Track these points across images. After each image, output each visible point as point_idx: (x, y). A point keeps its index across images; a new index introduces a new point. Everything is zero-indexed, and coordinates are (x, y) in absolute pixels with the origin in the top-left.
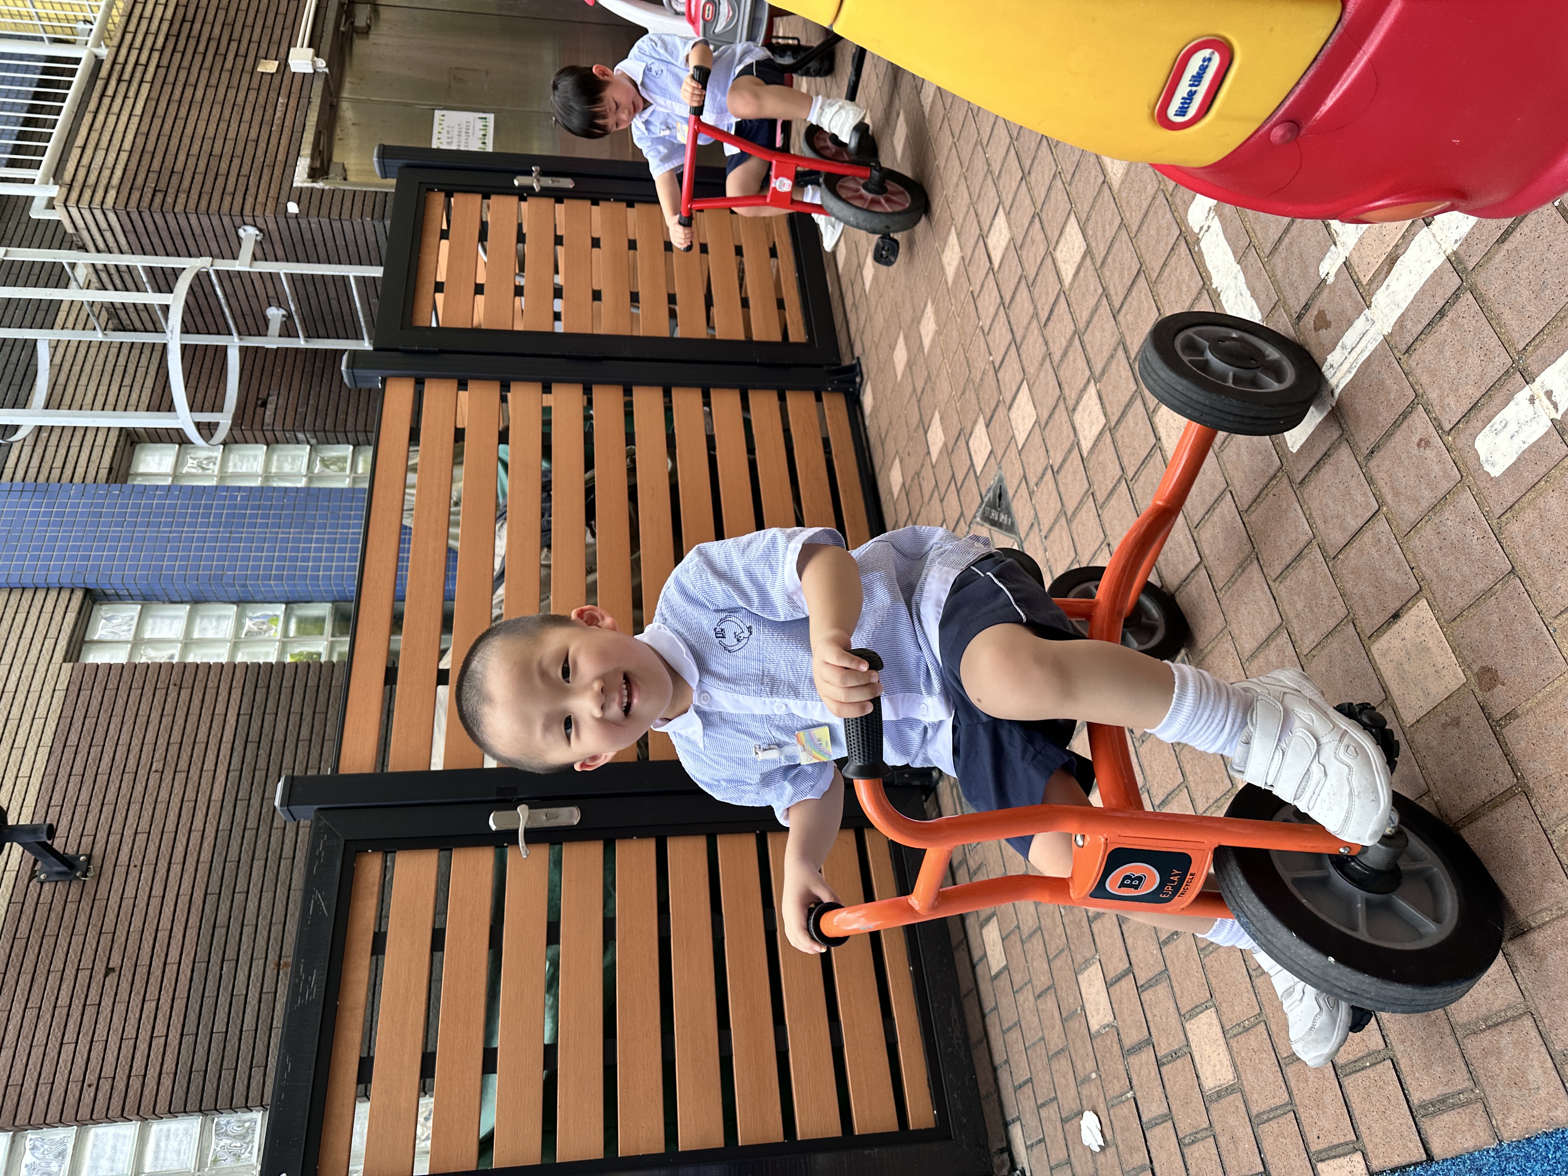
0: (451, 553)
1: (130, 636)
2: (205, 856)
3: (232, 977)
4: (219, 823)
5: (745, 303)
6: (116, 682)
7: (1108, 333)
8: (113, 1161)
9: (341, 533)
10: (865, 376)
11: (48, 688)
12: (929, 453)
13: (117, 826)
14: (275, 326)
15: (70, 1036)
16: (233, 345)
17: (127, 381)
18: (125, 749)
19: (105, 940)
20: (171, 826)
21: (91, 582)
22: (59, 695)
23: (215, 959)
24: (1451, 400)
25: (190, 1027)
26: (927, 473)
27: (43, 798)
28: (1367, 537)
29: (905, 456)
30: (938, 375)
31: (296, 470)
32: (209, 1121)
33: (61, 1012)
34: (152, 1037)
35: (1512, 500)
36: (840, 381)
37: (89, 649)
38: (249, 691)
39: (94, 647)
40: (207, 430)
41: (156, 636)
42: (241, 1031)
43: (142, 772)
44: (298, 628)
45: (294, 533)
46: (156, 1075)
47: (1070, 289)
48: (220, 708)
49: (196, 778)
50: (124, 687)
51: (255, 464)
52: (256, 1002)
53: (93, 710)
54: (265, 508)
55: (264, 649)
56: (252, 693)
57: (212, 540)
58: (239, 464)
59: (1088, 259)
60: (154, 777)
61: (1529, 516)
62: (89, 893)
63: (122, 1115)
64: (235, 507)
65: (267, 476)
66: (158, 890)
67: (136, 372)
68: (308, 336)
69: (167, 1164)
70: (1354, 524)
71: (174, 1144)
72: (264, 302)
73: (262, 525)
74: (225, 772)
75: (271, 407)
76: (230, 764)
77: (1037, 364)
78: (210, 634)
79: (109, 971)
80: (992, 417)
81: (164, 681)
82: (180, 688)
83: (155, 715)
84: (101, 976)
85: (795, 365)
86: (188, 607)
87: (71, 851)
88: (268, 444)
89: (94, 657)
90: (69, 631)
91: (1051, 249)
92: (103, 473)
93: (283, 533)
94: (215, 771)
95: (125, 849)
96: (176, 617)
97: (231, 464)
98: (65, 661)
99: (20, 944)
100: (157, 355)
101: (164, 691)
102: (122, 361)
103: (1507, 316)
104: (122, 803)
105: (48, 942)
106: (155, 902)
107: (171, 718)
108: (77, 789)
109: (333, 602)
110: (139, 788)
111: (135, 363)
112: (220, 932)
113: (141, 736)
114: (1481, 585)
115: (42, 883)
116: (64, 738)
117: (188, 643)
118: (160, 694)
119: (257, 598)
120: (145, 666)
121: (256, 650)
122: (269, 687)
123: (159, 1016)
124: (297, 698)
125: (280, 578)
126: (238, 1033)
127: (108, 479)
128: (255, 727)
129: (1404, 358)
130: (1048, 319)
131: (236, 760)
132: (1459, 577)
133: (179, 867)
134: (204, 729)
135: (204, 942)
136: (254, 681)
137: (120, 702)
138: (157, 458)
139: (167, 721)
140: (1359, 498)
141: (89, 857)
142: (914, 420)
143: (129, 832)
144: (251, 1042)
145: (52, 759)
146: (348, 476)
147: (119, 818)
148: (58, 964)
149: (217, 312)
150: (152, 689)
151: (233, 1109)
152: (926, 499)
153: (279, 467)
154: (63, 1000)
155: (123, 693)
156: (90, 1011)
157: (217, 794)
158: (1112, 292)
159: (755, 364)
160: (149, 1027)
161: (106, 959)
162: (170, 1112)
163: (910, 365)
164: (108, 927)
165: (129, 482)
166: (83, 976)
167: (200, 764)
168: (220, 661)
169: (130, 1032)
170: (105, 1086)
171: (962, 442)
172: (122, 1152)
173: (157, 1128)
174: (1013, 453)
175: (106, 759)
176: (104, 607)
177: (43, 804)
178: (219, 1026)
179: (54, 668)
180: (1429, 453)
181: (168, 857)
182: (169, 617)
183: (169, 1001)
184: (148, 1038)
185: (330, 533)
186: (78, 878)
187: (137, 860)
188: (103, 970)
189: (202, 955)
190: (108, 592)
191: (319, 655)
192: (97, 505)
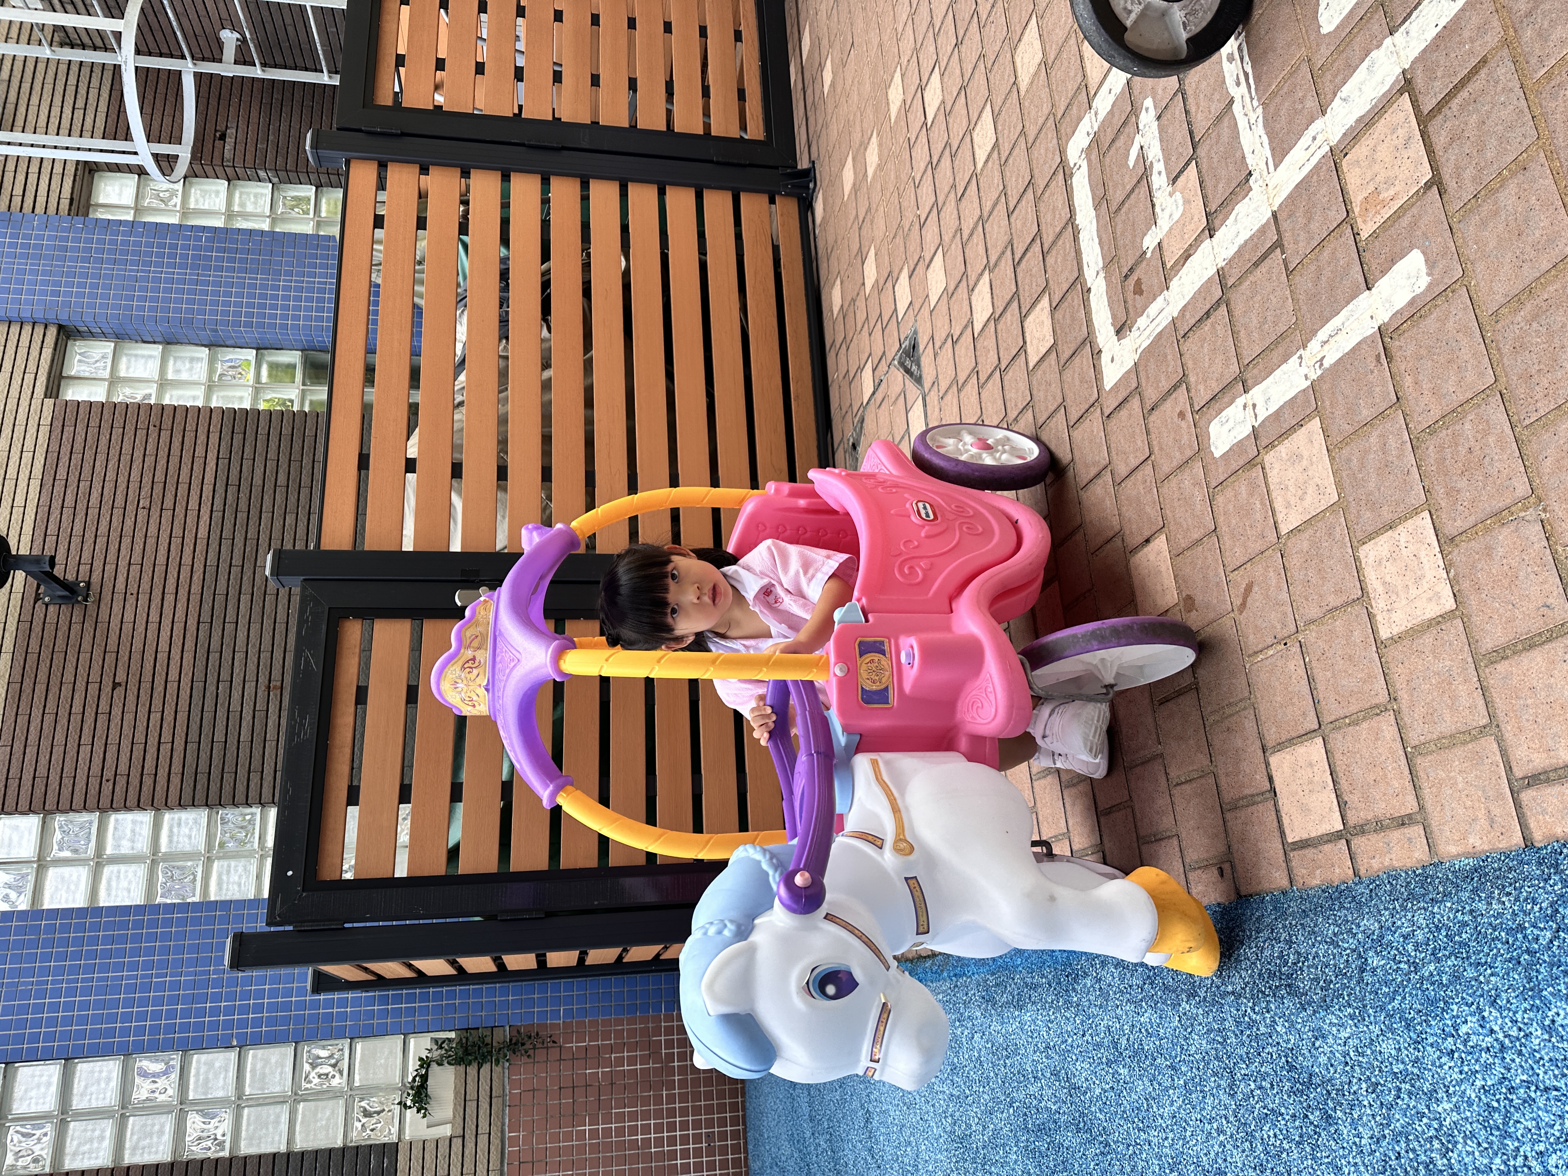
0: (417, 310)
1: (106, 374)
2: (196, 588)
3: (227, 695)
4: (206, 559)
5: (706, 92)
6: (98, 420)
7: (1002, 230)
8: (133, 842)
9: (308, 282)
10: (818, 183)
11: (33, 423)
12: (864, 284)
13: (112, 557)
14: (229, 52)
15: (86, 739)
16: (188, 69)
17: (80, 103)
18: (112, 485)
19: (110, 658)
20: (161, 559)
21: (63, 318)
22: (44, 430)
23: (212, 679)
24: (1201, 387)
25: (193, 736)
26: (861, 303)
27: (40, 527)
28: (1139, 475)
29: (845, 278)
30: (877, 210)
31: (259, 210)
32: (214, 813)
33: (76, 719)
34: (159, 743)
35: (1222, 478)
36: (793, 186)
37: (68, 385)
38: (226, 438)
39: (71, 382)
40: (166, 163)
41: (132, 374)
42: (239, 741)
43: (131, 508)
44: (270, 376)
45: (261, 279)
46: (166, 775)
47: (981, 174)
48: (200, 451)
49: (182, 516)
50: (106, 426)
51: (217, 201)
52: (250, 717)
53: (78, 446)
54: (230, 250)
55: (238, 394)
56: (229, 438)
57: (179, 282)
58: (201, 200)
59: (996, 152)
60: (142, 514)
61: (1229, 493)
62: (91, 616)
63: (138, 806)
64: (199, 248)
65: (230, 215)
66: (154, 617)
67: (88, 93)
68: (264, 65)
69: (180, 846)
70: (1134, 463)
71: (185, 830)
72: (217, 25)
73: (228, 269)
74: (209, 512)
75: (230, 141)
76: (213, 504)
77: (951, 235)
78: (184, 376)
79: (115, 685)
80: (914, 270)
81: (143, 422)
82: (160, 429)
83: (138, 454)
84: (109, 689)
85: (751, 165)
86: (161, 347)
87: (70, 577)
88: (229, 180)
89: (73, 393)
90: (47, 367)
91: (971, 127)
92: (65, 203)
93: (250, 278)
94: (199, 510)
95: (121, 579)
96: (150, 357)
97: (192, 200)
98: (46, 396)
99: (32, 659)
100: (108, 75)
101: (145, 431)
102: (72, 80)
103: (1242, 334)
104: (115, 536)
105: (58, 658)
106: (153, 627)
107: (153, 458)
108: (70, 521)
109: (302, 350)
110: (129, 522)
111: (86, 83)
112: (214, 657)
113: (127, 474)
114: (1196, 536)
115: (47, 605)
116: (53, 472)
117: (163, 384)
118: (141, 434)
119: (228, 343)
120: (124, 406)
121: (230, 393)
122: (245, 433)
123: (165, 725)
124: (273, 446)
125: (249, 325)
126: (236, 743)
127: (70, 210)
128: (234, 471)
129: (1182, 341)
130: (963, 195)
131: (218, 502)
132: (1185, 526)
133: (173, 597)
134: (185, 470)
135: (201, 664)
136: (231, 426)
137: (104, 441)
138: (117, 188)
139: (150, 460)
140: (1139, 443)
141: (88, 584)
142: (855, 247)
143: (123, 563)
144: (248, 751)
145: (43, 491)
146: (312, 219)
147: (113, 549)
148: (69, 677)
149: (167, 31)
150: (133, 429)
151: (235, 804)
152: (858, 329)
153: (242, 205)
154: (77, 708)
155: (105, 432)
156: (102, 719)
157: (203, 532)
158: (1009, 193)
159: (711, 162)
160: (157, 734)
161: (112, 675)
162: (180, 805)
163: (856, 189)
164: (112, 646)
165: (91, 216)
166: (93, 689)
167: (184, 504)
168: (196, 404)
169: (140, 737)
170: (121, 782)
171: (889, 284)
172: (140, 834)
173: (168, 817)
174: (925, 312)
175: (95, 495)
176: (78, 343)
177: (39, 533)
178: (219, 736)
179: (37, 403)
180: (1183, 424)
181: (161, 587)
182: (143, 356)
183: (173, 714)
184: (156, 743)
185: (296, 281)
186: (78, 602)
187: (133, 588)
188: (111, 684)
189: (199, 675)
190: (81, 329)
191: (292, 401)
192: (62, 239)
